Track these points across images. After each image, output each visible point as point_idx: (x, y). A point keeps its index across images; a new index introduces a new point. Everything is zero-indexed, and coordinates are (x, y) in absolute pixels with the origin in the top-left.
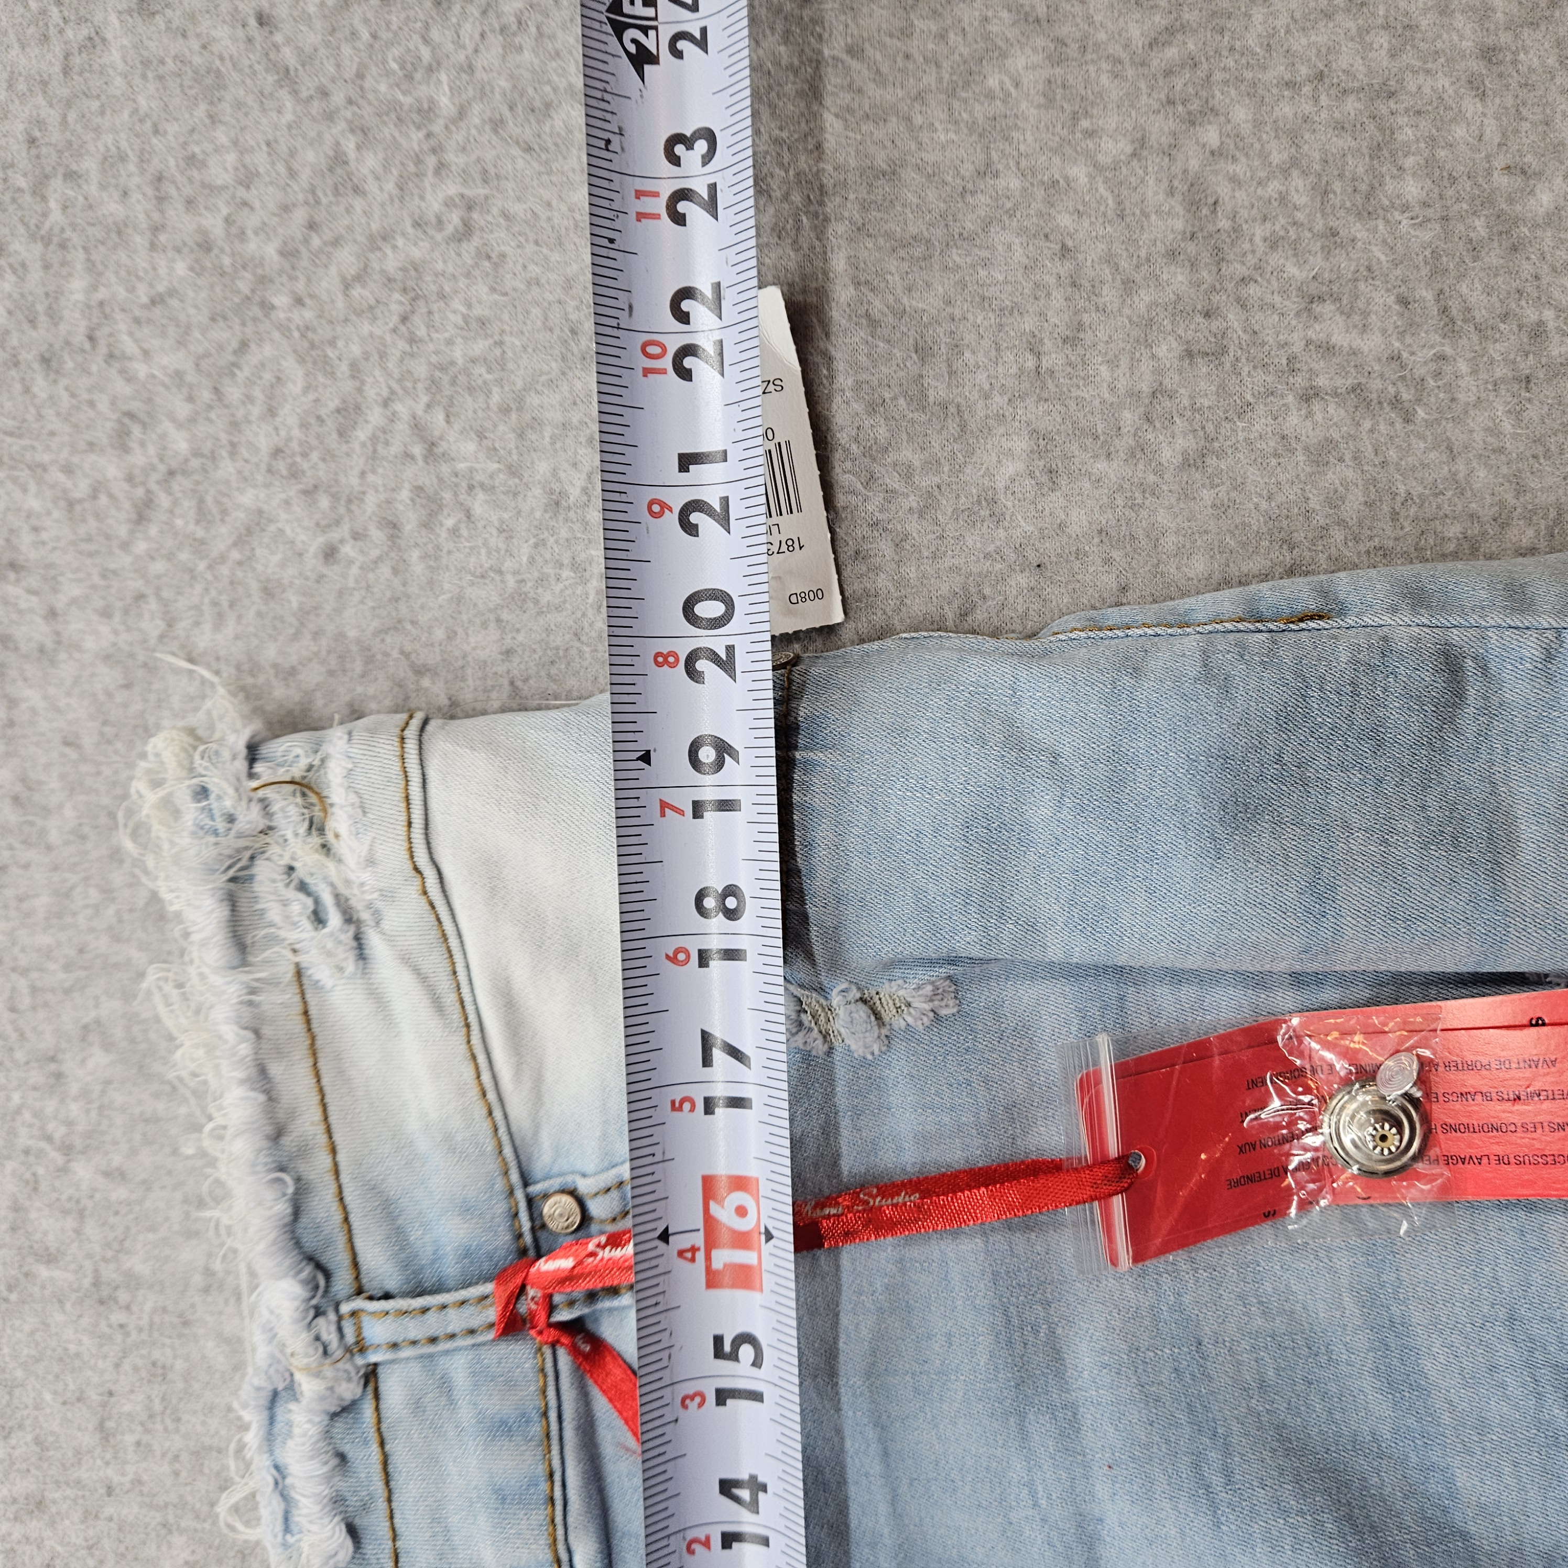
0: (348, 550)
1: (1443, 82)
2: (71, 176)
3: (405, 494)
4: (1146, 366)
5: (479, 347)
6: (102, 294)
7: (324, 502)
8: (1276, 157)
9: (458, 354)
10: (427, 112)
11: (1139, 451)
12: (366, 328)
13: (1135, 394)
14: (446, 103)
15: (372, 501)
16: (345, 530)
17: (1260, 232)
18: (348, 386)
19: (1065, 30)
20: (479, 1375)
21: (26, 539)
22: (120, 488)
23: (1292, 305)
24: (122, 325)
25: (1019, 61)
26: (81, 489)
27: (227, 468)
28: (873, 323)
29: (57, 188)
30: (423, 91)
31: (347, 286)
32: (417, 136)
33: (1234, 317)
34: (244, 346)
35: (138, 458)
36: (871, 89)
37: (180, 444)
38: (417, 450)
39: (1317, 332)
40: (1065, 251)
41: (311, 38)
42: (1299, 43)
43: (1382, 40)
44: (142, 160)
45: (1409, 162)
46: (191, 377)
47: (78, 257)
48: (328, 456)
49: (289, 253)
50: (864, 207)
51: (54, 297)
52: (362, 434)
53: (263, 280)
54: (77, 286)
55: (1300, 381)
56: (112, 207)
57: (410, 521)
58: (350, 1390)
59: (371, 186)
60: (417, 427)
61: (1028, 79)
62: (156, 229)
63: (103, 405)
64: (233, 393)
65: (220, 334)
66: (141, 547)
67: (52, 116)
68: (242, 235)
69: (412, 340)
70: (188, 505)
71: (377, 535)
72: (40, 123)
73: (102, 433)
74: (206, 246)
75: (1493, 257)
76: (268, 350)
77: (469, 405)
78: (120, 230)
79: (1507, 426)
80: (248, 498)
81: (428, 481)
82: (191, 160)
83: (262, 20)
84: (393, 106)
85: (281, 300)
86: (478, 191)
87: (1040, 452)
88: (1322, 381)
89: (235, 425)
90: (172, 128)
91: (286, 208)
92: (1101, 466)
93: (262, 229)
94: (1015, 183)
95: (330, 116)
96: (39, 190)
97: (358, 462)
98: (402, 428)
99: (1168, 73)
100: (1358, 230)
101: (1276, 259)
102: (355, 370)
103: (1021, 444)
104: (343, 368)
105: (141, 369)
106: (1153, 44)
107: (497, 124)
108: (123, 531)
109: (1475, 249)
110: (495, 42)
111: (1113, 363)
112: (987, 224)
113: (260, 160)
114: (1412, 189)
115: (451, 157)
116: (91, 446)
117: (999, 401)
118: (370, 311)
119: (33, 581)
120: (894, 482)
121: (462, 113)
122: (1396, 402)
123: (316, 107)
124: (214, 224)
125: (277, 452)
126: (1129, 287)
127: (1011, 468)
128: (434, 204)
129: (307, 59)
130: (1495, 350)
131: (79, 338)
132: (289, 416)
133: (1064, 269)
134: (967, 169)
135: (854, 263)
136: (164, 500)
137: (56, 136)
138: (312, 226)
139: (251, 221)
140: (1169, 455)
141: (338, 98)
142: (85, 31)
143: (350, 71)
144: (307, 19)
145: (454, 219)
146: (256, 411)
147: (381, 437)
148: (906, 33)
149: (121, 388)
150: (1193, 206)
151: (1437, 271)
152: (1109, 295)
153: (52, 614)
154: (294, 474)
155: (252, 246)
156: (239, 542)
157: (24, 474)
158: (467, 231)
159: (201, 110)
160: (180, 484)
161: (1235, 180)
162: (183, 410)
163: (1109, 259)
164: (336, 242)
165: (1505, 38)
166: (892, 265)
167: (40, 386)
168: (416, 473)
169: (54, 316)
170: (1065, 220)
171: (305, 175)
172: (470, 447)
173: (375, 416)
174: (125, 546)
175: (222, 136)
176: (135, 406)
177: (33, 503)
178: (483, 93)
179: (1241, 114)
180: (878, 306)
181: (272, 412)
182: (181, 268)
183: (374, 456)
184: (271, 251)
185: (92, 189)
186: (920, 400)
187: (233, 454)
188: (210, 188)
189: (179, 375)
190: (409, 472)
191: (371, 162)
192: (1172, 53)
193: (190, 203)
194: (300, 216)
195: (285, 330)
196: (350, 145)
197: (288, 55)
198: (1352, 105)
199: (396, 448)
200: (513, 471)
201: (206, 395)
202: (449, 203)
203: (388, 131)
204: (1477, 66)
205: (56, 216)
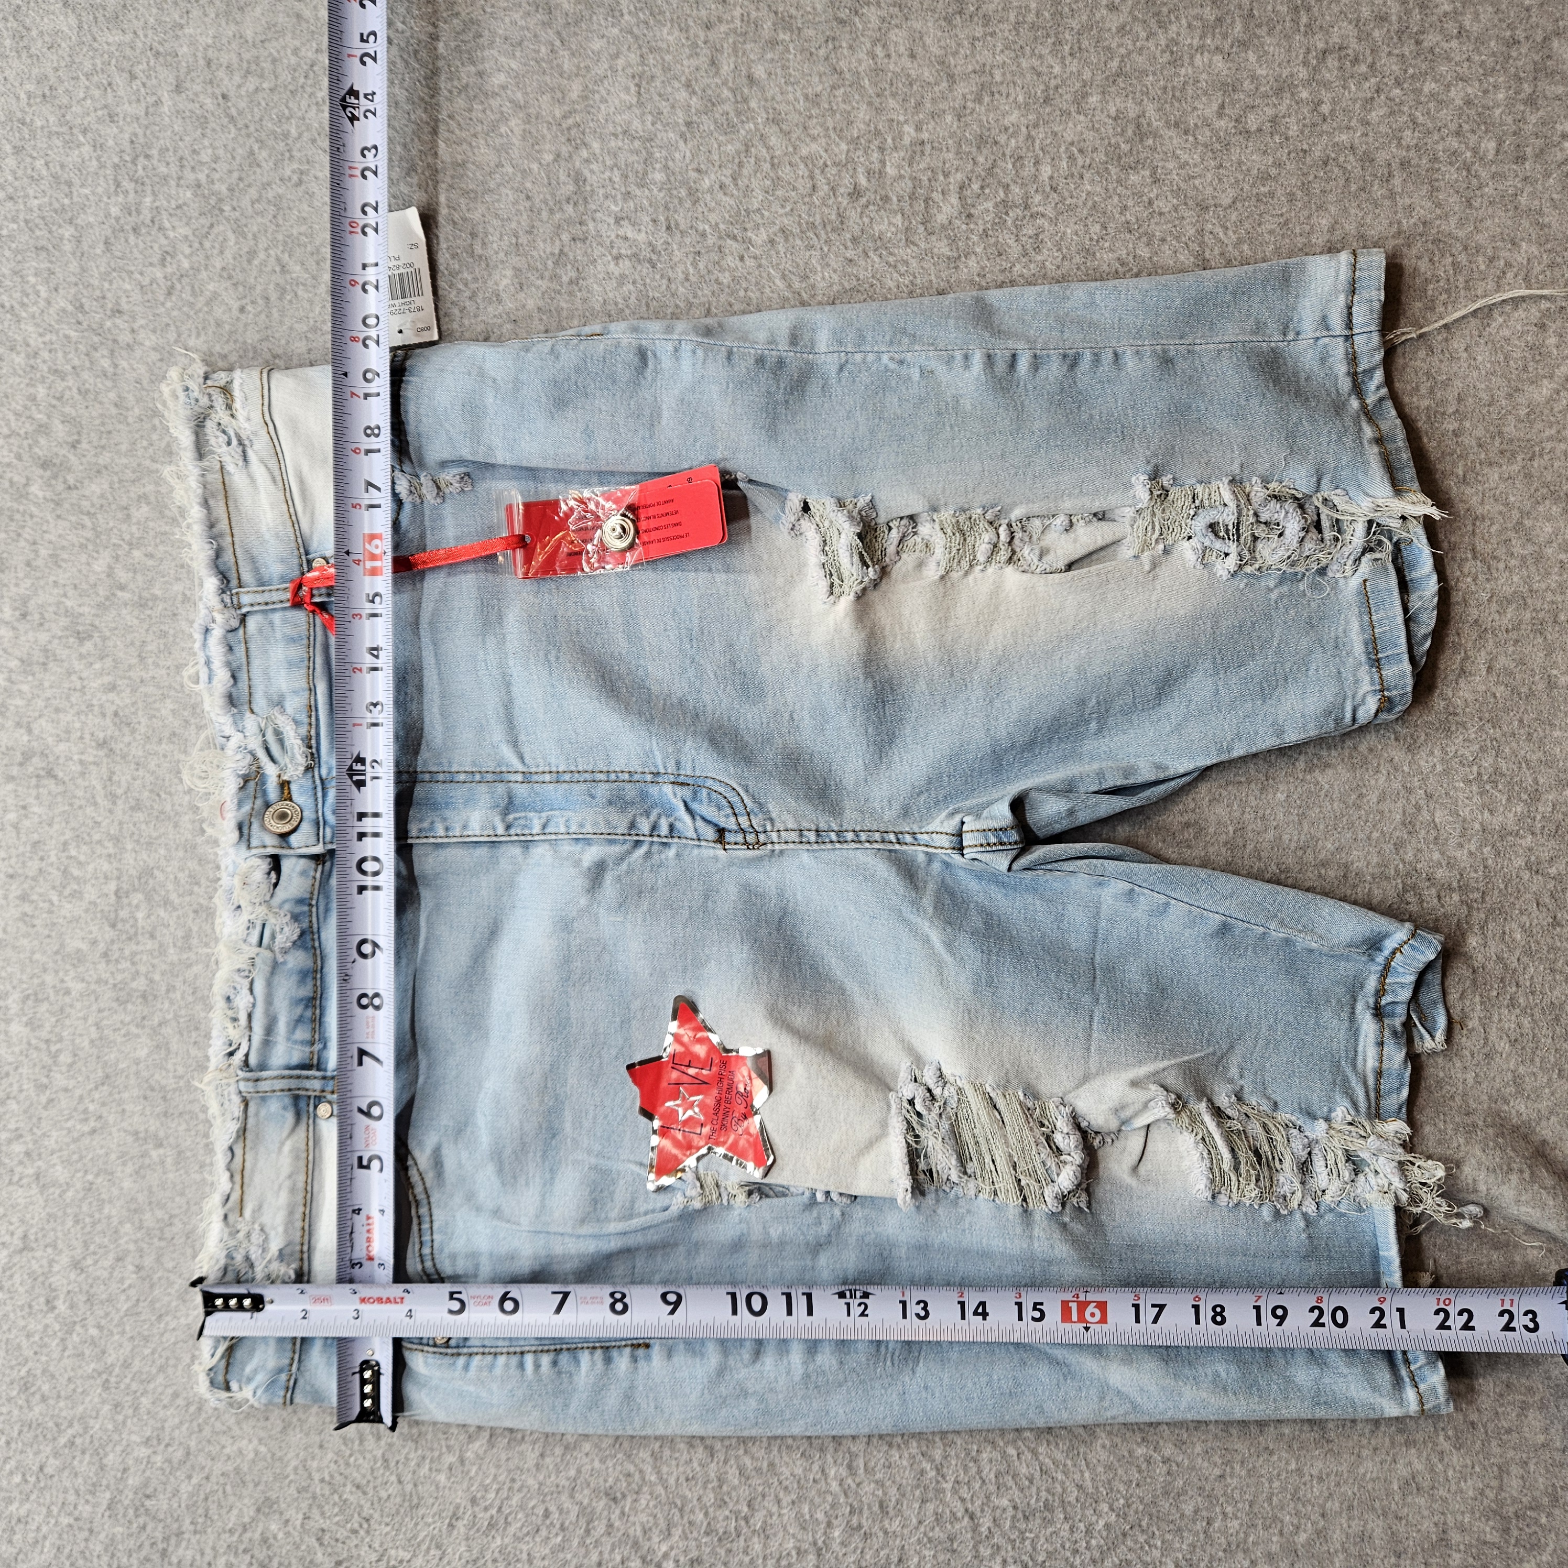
0: (249, 308)
1: (671, 135)
2: (147, 157)
3: (272, 286)
4: (557, 242)
5: (303, 229)
6: (157, 204)
7: (241, 288)
8: (608, 163)
9: (295, 232)
10: (286, 135)
11: (555, 277)
12: (260, 220)
13: (553, 254)
14: (294, 132)
15: (259, 288)
16: (247, 301)
17: (601, 191)
18: (252, 243)
19: (531, 110)
20: (285, 621)
21: (124, 300)
22: (162, 281)
23: (612, 221)
24: (165, 216)
25: (513, 123)
26: (146, 281)
27: (204, 275)
28: (454, 223)
29: (142, 161)
30: (285, 127)
31: (253, 203)
32: (282, 144)
33: (591, 225)
34: (212, 226)
35: (169, 270)
36: (457, 132)
37: (186, 264)
38: (278, 269)
39: (621, 232)
40: (528, 198)
41: (242, 105)
42: (618, 119)
43: (650, 118)
44: (175, 151)
45: (658, 166)
46: (191, 238)
47: (148, 189)
48: (243, 270)
49: (231, 190)
50: (453, 177)
51: (139, 204)
52: (256, 262)
53: (221, 200)
54: (148, 200)
55: (615, 251)
56: (163, 169)
57: (274, 297)
58: (235, 623)
59: (264, 164)
60: (278, 259)
61: (516, 130)
62: (180, 178)
63: (156, 247)
64: (207, 245)
65: (203, 221)
66: (169, 305)
67: (140, 132)
68: (213, 182)
69: (277, 225)
70: (188, 288)
71: (260, 301)
72: (136, 135)
73: (155, 260)
74: (199, 186)
75: (688, 204)
76: (221, 228)
77: (298, 251)
78: (165, 178)
79: (691, 270)
80: (211, 287)
81: (281, 282)
82: (194, 151)
83: (224, 97)
84: (274, 132)
85: (227, 208)
86: (305, 167)
87: (516, 276)
88: (623, 251)
89: (207, 257)
90: (187, 139)
91: (230, 172)
92: (539, 282)
93: (221, 180)
94: (510, 170)
95: (248, 136)
96: (134, 162)
97: (255, 273)
98: (272, 260)
99: (569, 129)
100: (638, 192)
101: (607, 203)
102: (255, 237)
103: (509, 273)
104: (250, 236)
105: (171, 234)
106: (565, 117)
107: (314, 141)
108: (162, 298)
109: (681, 200)
110: (314, 108)
111: (545, 241)
112: (499, 185)
113: (221, 152)
114: (659, 176)
115: (294, 153)
116: (151, 264)
117: (502, 255)
118: (261, 214)
119: (126, 318)
120: (461, 286)
121: (300, 135)
122: (650, 261)
123: (243, 132)
124: (202, 177)
125: (223, 269)
126: (551, 211)
127: (505, 282)
128: (288, 172)
129: (240, 113)
130: (688, 240)
131: (148, 221)
132: (228, 254)
133: (528, 204)
134: (492, 164)
135: (448, 199)
136: (178, 286)
137: (142, 140)
138: (240, 179)
139: (216, 176)
140: (565, 279)
141: (252, 129)
142: (155, 98)
143: (257, 118)
144: (240, 96)
145: (295, 178)
146: (216, 252)
147: (264, 263)
148: (470, 110)
149: (164, 241)
150: (576, 181)
151: (667, 208)
152: (545, 215)
153: (133, 331)
154: (230, 277)
155: (217, 186)
156: (207, 304)
157: (124, 275)
158: (300, 183)
159: (199, 131)
160: (185, 281)
161: (592, 172)
162: (187, 251)
163: (545, 202)
164: (249, 186)
165: (695, 118)
166: (462, 200)
167: (132, 238)
168: (278, 278)
169: (138, 212)
170: (529, 185)
171: (238, 158)
172: (298, 268)
173: (262, 255)
174: (163, 304)
175: (206, 142)
176: (168, 249)
177: (128, 287)
178: (308, 128)
179: (596, 146)
180: (456, 217)
181: (222, 252)
182: (189, 194)
183: (261, 271)
184: (223, 188)
185: (155, 162)
186: (472, 254)
187: (206, 268)
188: (202, 163)
189: (186, 237)
190: (273, 278)
191: (264, 154)
192: (570, 121)
193: (193, 168)
194: (235, 175)
195: (228, 220)
196: (256, 147)
197: (233, 111)
198: (637, 143)
199: (269, 269)
200: (314, 278)
201: (196, 245)
202: (294, 172)
203: (271, 142)
204: (684, 129)
205: (141, 172)
